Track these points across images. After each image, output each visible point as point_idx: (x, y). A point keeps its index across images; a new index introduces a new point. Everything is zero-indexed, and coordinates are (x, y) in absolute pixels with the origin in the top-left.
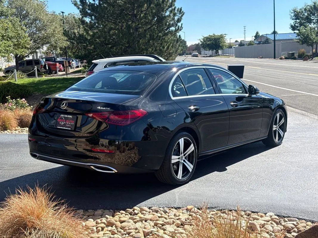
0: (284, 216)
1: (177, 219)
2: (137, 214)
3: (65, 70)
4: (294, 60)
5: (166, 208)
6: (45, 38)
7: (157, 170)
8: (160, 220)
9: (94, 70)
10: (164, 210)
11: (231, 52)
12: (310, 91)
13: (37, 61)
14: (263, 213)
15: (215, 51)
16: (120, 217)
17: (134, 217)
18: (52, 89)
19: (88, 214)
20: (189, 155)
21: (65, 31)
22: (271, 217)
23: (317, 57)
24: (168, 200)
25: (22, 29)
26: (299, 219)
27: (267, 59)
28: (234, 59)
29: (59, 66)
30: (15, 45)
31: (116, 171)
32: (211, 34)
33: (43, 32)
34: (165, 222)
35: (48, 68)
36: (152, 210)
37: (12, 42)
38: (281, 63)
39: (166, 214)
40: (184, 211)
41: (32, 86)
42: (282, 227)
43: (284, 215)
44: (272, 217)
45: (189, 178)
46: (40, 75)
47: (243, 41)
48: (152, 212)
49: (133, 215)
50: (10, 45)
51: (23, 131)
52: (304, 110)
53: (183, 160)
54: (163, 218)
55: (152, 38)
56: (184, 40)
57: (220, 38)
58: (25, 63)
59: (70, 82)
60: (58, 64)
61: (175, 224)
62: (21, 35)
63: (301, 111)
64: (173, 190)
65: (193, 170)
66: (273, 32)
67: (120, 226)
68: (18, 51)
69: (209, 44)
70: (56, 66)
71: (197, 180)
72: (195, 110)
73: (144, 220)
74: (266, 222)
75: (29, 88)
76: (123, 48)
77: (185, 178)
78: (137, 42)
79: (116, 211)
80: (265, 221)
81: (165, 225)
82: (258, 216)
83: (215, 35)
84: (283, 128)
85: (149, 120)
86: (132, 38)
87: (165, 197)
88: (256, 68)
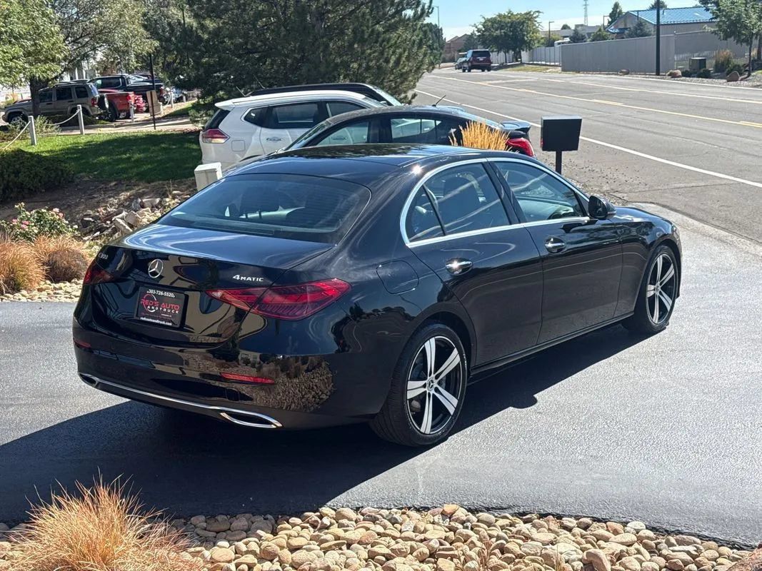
0: (667, 531)
1: (422, 541)
2: (328, 528)
3: (151, 109)
4: (705, 80)
5: (395, 510)
6: (101, 32)
7: (373, 416)
8: (382, 542)
9: (220, 126)
10: (390, 517)
11: (552, 57)
12: (740, 172)
13: (83, 89)
14: (620, 522)
15: (511, 53)
16: (289, 536)
17: (322, 534)
18: (120, 166)
19: (216, 526)
20: (448, 376)
21: (148, 20)
22: (637, 533)
23: (760, 71)
24: (399, 489)
25: (44, 14)
26: (701, 539)
27: (640, 77)
28: (558, 78)
29: (135, 100)
30: (28, 54)
31: (279, 425)
32: (504, 12)
33: (95, 17)
34: (392, 550)
35: (110, 104)
36: (363, 515)
37: (22, 46)
38: (674, 89)
39: (395, 525)
40: (436, 519)
41: (72, 158)
42: (663, 559)
43: (668, 528)
44: (641, 533)
45: (448, 428)
46: (89, 123)
47: (582, 25)
48: (364, 520)
49: (320, 530)
50: (16, 55)
51: (58, 294)
52: (723, 226)
53: (433, 389)
54: (388, 539)
55: (359, 37)
56: (436, 25)
57: (524, 22)
58: (54, 93)
59: (163, 146)
60: (133, 95)
61: (415, 554)
62: (43, 29)
63: (716, 230)
64: (411, 461)
65: (457, 409)
66: (655, 4)
67: (290, 561)
68: (37, 68)
69: (497, 36)
70: (127, 100)
71: (468, 431)
72: (461, 270)
73: (344, 543)
74: (624, 548)
75: (66, 165)
76: (289, 61)
77: (439, 431)
78: (321, 49)
79: (280, 516)
80: (622, 543)
81: (394, 557)
82: (608, 530)
83: (512, 14)
84: (672, 289)
85: (353, 298)
86: (311, 37)
87: (393, 481)
88: (611, 103)
